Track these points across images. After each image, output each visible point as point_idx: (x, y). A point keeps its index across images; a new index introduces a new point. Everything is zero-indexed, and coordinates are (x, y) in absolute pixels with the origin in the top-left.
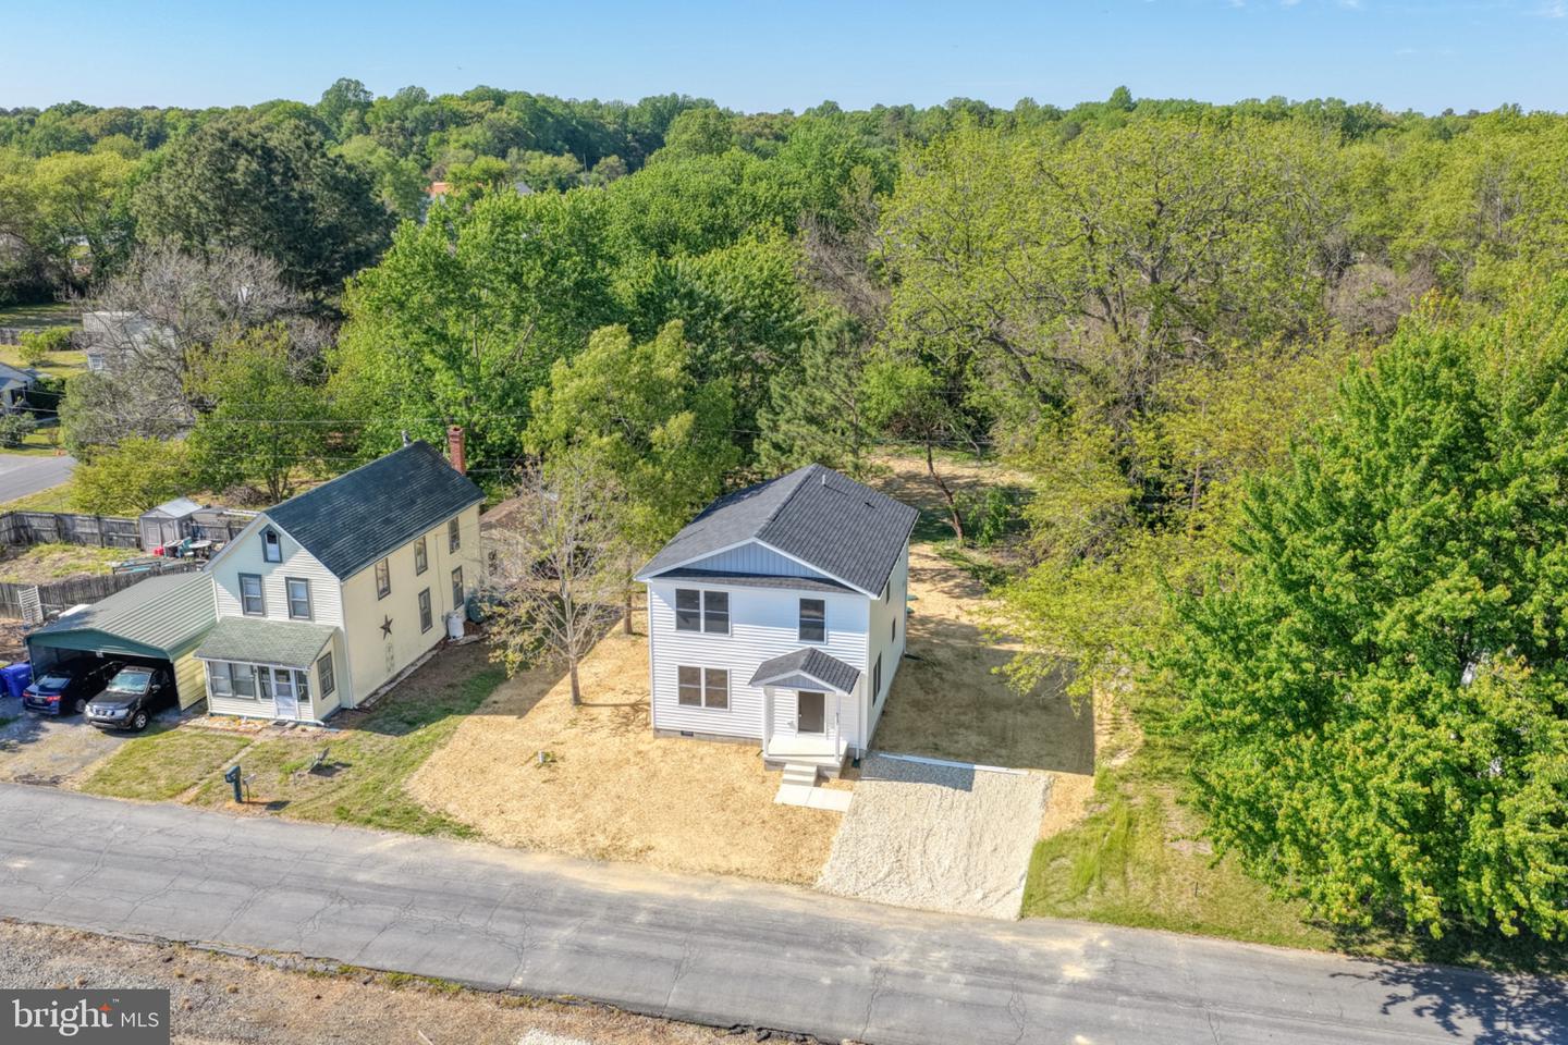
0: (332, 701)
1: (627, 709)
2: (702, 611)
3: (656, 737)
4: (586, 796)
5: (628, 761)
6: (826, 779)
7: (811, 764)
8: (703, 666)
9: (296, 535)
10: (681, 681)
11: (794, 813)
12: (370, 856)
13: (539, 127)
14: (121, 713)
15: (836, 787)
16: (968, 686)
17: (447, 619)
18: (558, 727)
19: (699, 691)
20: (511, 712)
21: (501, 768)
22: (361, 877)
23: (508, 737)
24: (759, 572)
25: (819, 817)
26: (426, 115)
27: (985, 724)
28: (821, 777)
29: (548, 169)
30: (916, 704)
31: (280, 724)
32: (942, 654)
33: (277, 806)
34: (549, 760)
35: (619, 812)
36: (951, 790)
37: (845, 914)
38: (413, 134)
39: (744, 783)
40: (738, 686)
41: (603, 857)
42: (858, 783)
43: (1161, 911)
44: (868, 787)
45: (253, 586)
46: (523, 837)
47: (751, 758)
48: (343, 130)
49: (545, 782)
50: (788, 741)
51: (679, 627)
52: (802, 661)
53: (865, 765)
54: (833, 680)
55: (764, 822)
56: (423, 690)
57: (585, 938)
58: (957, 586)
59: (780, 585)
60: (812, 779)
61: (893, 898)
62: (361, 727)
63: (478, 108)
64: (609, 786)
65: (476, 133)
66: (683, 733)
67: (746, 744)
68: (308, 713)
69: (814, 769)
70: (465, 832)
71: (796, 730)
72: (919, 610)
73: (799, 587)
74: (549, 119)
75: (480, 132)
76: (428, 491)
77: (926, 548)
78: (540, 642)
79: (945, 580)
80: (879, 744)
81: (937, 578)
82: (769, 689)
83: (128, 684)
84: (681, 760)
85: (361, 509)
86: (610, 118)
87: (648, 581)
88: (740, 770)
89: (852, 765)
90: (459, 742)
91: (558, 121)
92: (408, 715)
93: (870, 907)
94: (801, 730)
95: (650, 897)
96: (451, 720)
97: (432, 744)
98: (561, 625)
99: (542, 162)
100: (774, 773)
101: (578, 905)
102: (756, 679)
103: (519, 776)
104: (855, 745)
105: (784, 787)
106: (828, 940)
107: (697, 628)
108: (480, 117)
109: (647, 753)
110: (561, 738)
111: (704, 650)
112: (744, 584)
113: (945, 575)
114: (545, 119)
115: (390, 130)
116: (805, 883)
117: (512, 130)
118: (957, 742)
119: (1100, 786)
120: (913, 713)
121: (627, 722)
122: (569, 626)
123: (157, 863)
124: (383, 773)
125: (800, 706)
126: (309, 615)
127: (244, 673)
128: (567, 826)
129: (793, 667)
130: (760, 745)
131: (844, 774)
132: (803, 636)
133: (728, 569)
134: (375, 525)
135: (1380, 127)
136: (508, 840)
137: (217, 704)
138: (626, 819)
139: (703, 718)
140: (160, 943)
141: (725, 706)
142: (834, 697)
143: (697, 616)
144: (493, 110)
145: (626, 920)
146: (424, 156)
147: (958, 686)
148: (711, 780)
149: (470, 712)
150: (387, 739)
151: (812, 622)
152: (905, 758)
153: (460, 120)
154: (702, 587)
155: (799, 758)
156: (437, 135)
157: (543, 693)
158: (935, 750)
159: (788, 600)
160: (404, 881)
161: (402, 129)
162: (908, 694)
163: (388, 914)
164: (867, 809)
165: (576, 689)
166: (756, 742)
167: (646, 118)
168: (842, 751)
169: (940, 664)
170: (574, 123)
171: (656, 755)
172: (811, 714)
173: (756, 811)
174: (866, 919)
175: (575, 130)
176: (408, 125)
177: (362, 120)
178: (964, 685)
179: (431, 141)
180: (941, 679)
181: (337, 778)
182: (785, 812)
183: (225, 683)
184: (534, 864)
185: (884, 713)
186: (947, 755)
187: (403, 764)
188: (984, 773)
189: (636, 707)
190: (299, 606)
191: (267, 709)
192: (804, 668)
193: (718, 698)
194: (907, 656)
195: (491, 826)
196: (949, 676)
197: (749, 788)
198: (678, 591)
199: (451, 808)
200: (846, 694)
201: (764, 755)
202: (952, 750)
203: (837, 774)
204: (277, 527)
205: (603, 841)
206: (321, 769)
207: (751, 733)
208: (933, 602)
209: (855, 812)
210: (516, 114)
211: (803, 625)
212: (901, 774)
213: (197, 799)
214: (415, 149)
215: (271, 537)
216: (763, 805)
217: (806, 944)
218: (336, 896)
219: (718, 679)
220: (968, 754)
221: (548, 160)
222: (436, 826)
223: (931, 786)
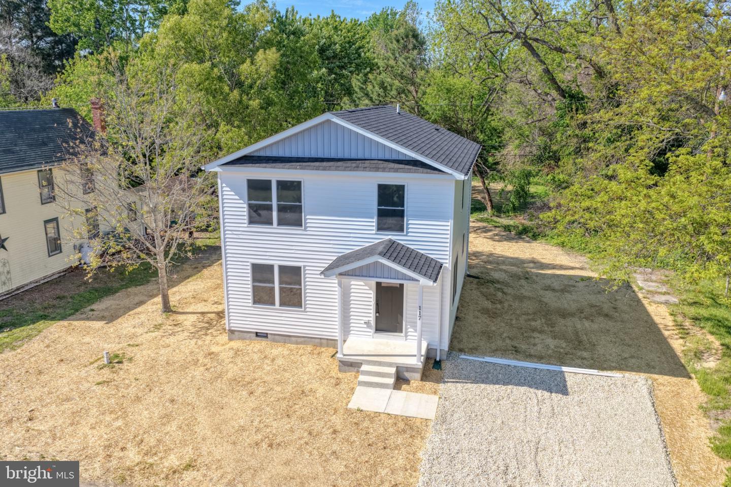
1: (213, 316)
2: (274, 203)
3: (230, 339)
5: (196, 362)
6: (407, 381)
7: (390, 365)
8: (276, 263)
10: (254, 279)
11: (372, 420)
15: (418, 390)
16: (529, 298)
17: (79, 248)
18: (140, 331)
19: (273, 289)
20: (102, 318)
21: (62, 369)
23: (87, 339)
24: (333, 156)
25: (401, 425)
27: (557, 329)
28: (401, 380)
30: (485, 311)
32: (498, 276)
34: (116, 361)
35: (167, 418)
36: (547, 394)
39: (315, 385)
40: (313, 281)
42: (442, 386)
44: (454, 390)
47: (326, 360)
49: (98, 384)
50: (364, 340)
51: (251, 221)
52: (380, 253)
53: (447, 365)
54: (415, 269)
55: (335, 432)
56: (32, 301)
58: (495, 235)
59: (357, 168)
60: (391, 381)
64: (167, 388)
66: (257, 334)
67: (321, 345)
69: (393, 370)
71: (373, 330)
73: (377, 169)
79: (485, 232)
80: (457, 346)
81: (479, 231)
82: (345, 280)
84: (252, 361)
87: (217, 169)
88: (313, 371)
89: (433, 366)
94: (379, 328)
100: (350, 375)
102: (329, 269)
104: (436, 345)
105: (359, 389)
107: (270, 223)
109: (217, 354)
110: (139, 340)
111: (277, 244)
112: (317, 169)
118: (535, 345)
119: (704, 389)
120: (484, 319)
121: (208, 327)
125: (377, 304)
130: (335, 347)
131: (425, 377)
132: (381, 227)
133: (300, 155)
138: (172, 427)
139: (277, 318)
141: (301, 306)
143: (269, 208)
147: (520, 298)
148: (280, 382)
149: (64, 318)
151: (391, 210)
152: (488, 359)
154: (274, 174)
155: (377, 359)
157: (141, 303)
158: (516, 352)
159: (365, 185)
162: (477, 304)
164: (456, 416)
165: (164, 297)
166: (331, 343)
168: (423, 352)
169: (498, 282)
171: (226, 356)
172: (389, 309)
173: (326, 418)
178: (525, 297)
180: (503, 293)
182: (361, 419)
186: (529, 357)
188: (573, 374)
189: (219, 314)
192: (383, 254)
193: (292, 297)
194: (469, 276)
196: (509, 291)
197: (321, 391)
198: (249, 181)
200: (431, 283)
201: (339, 355)
202: (532, 352)
203: (418, 376)
207: (326, 334)
209: (443, 419)
211: (380, 212)
212: (485, 376)
216: (336, 411)
219: (292, 274)
220: (550, 356)
223: (523, 389)
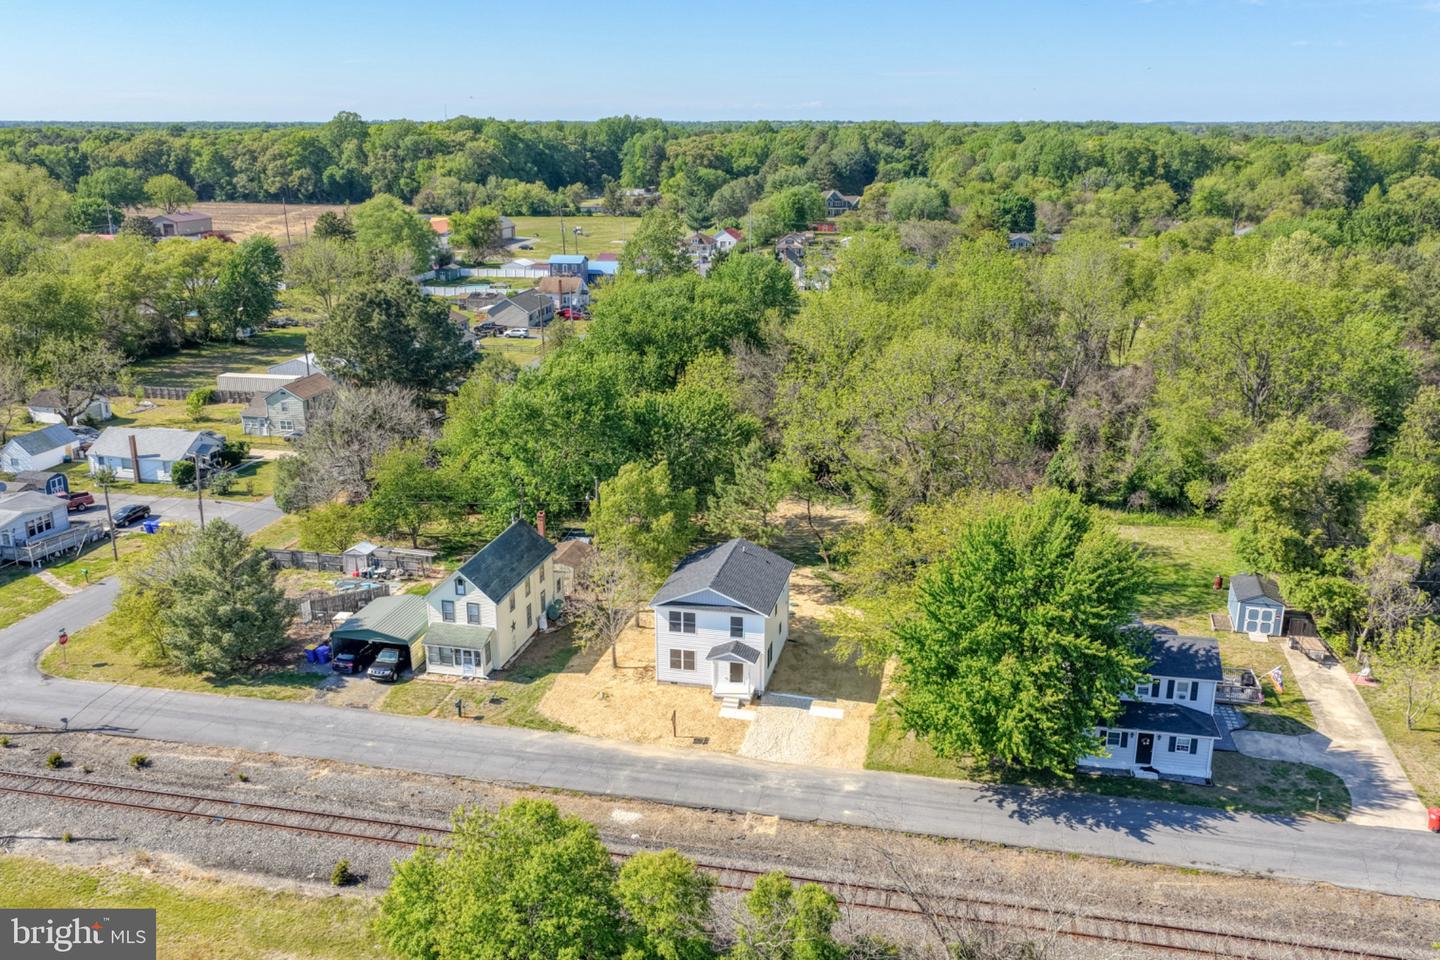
0: (490, 666)
1: (642, 670)
2: (682, 622)
3: (658, 685)
4: (627, 714)
5: (645, 697)
6: (744, 705)
7: (736, 698)
8: (682, 649)
9: (474, 581)
10: (672, 656)
11: (728, 722)
12: (530, 741)
13: (512, 152)
14: (387, 673)
15: (748, 709)
16: (820, 657)
17: (538, 619)
18: (607, 679)
19: (680, 662)
20: (581, 672)
21: (581, 701)
22: (528, 750)
23: (582, 684)
24: (709, 604)
25: (740, 723)
26: (416, 144)
27: (827, 678)
28: (741, 704)
29: (522, 195)
30: (791, 667)
31: (466, 678)
32: (808, 639)
33: (479, 718)
34: (606, 696)
35: (644, 721)
36: (799, 710)
37: (751, 765)
38: (403, 160)
39: (703, 708)
40: (700, 659)
41: (639, 741)
42: (759, 707)
43: (894, 764)
44: (764, 709)
45: (449, 607)
46: (600, 733)
47: (707, 696)
48: (344, 157)
49: (605, 707)
50: (725, 686)
51: (670, 629)
52: (732, 647)
53: (763, 698)
54: (747, 657)
55: (713, 726)
56: (533, 660)
57: (635, 775)
58: (822, 596)
59: (721, 611)
60: (737, 705)
61: (773, 759)
62: (506, 679)
63: (460, 136)
64: (637, 708)
65: (459, 161)
66: (672, 683)
67: (704, 688)
68: (480, 672)
69: (738, 701)
70: (571, 730)
71: (729, 682)
72: (799, 613)
73: (731, 611)
74: (521, 145)
75: (463, 160)
76: (529, 549)
77: (807, 571)
78: (597, 636)
79: (816, 593)
80: (770, 688)
81: (811, 591)
82: (716, 661)
83: (387, 657)
84: (671, 696)
85: (500, 564)
86: (571, 138)
87: (654, 607)
88: (701, 701)
89: (757, 698)
90: (556, 687)
91: (527, 146)
92: (530, 673)
93: (762, 762)
94: (732, 681)
95: (663, 758)
96: (551, 675)
97: (544, 689)
98: (608, 627)
99: (516, 189)
100: (718, 703)
101: (629, 762)
102: (709, 657)
103: (593, 704)
104: (759, 688)
105: (723, 709)
106: (742, 775)
107: (680, 631)
108: (462, 145)
109: (654, 693)
110: (610, 685)
111: (683, 641)
112: (703, 609)
113: (817, 589)
114: (516, 145)
115: (385, 157)
116: (733, 752)
117: (489, 156)
118: (807, 687)
119: (878, 709)
120: (789, 671)
121: (642, 677)
122: (612, 627)
123: (434, 744)
124: (524, 703)
125: (731, 670)
126: (478, 622)
127: (447, 652)
128: (619, 727)
129: (727, 650)
130: (711, 689)
131: (752, 703)
132: (733, 635)
133: (695, 602)
134: (507, 573)
135: (1229, 159)
136: (592, 734)
137: (431, 668)
139: (682, 675)
140: (448, 777)
141: (694, 669)
142: (747, 665)
143: (680, 624)
144: (473, 139)
145: (652, 767)
146: (414, 180)
147: (815, 657)
148: (687, 706)
149: (560, 671)
150: (522, 686)
151: (737, 627)
152: (783, 695)
153: (445, 148)
154: (682, 610)
155: (730, 695)
156: (426, 161)
157: (596, 661)
158: (799, 691)
159: (725, 617)
160: (548, 752)
161: (395, 156)
162: (788, 662)
163: (546, 765)
164: (763, 720)
165: (615, 659)
166: (709, 687)
167: (603, 138)
168: (752, 691)
169: (807, 644)
170: (541, 146)
171: (659, 694)
172: (736, 673)
173: (710, 720)
174: (759, 767)
175: (542, 153)
176: (401, 153)
177: (360, 149)
178: (818, 656)
179: (420, 168)
180: (806, 653)
181: (503, 705)
182: (723, 721)
183: (436, 656)
184: (608, 744)
185: (774, 672)
186: (801, 693)
187: (533, 698)
189: (646, 668)
190: (473, 618)
191: (458, 670)
192: (733, 651)
193: (690, 665)
194: (788, 641)
195: (581, 727)
196: (810, 651)
197: (706, 710)
198: (670, 612)
199: (562, 719)
200: (753, 664)
201: (713, 694)
202: (804, 690)
203: (749, 703)
204: (464, 577)
205: (638, 735)
206: (494, 701)
207: (707, 683)
208: (808, 608)
209: (757, 721)
210: (492, 141)
211: (732, 629)
212: (781, 703)
213: (438, 716)
214: (405, 173)
215: (460, 582)
216: (713, 718)
217: (733, 777)
218: (519, 757)
219: (690, 655)
220: (811, 693)
221: (522, 187)
222: (557, 727)
223: (795, 709)
